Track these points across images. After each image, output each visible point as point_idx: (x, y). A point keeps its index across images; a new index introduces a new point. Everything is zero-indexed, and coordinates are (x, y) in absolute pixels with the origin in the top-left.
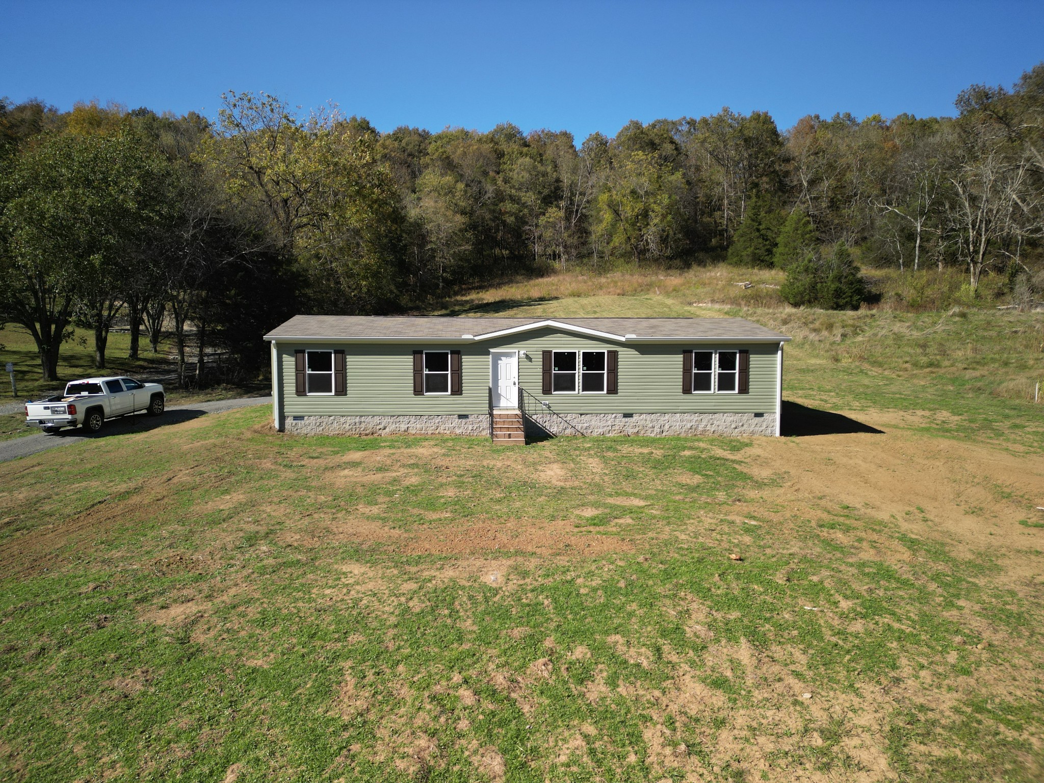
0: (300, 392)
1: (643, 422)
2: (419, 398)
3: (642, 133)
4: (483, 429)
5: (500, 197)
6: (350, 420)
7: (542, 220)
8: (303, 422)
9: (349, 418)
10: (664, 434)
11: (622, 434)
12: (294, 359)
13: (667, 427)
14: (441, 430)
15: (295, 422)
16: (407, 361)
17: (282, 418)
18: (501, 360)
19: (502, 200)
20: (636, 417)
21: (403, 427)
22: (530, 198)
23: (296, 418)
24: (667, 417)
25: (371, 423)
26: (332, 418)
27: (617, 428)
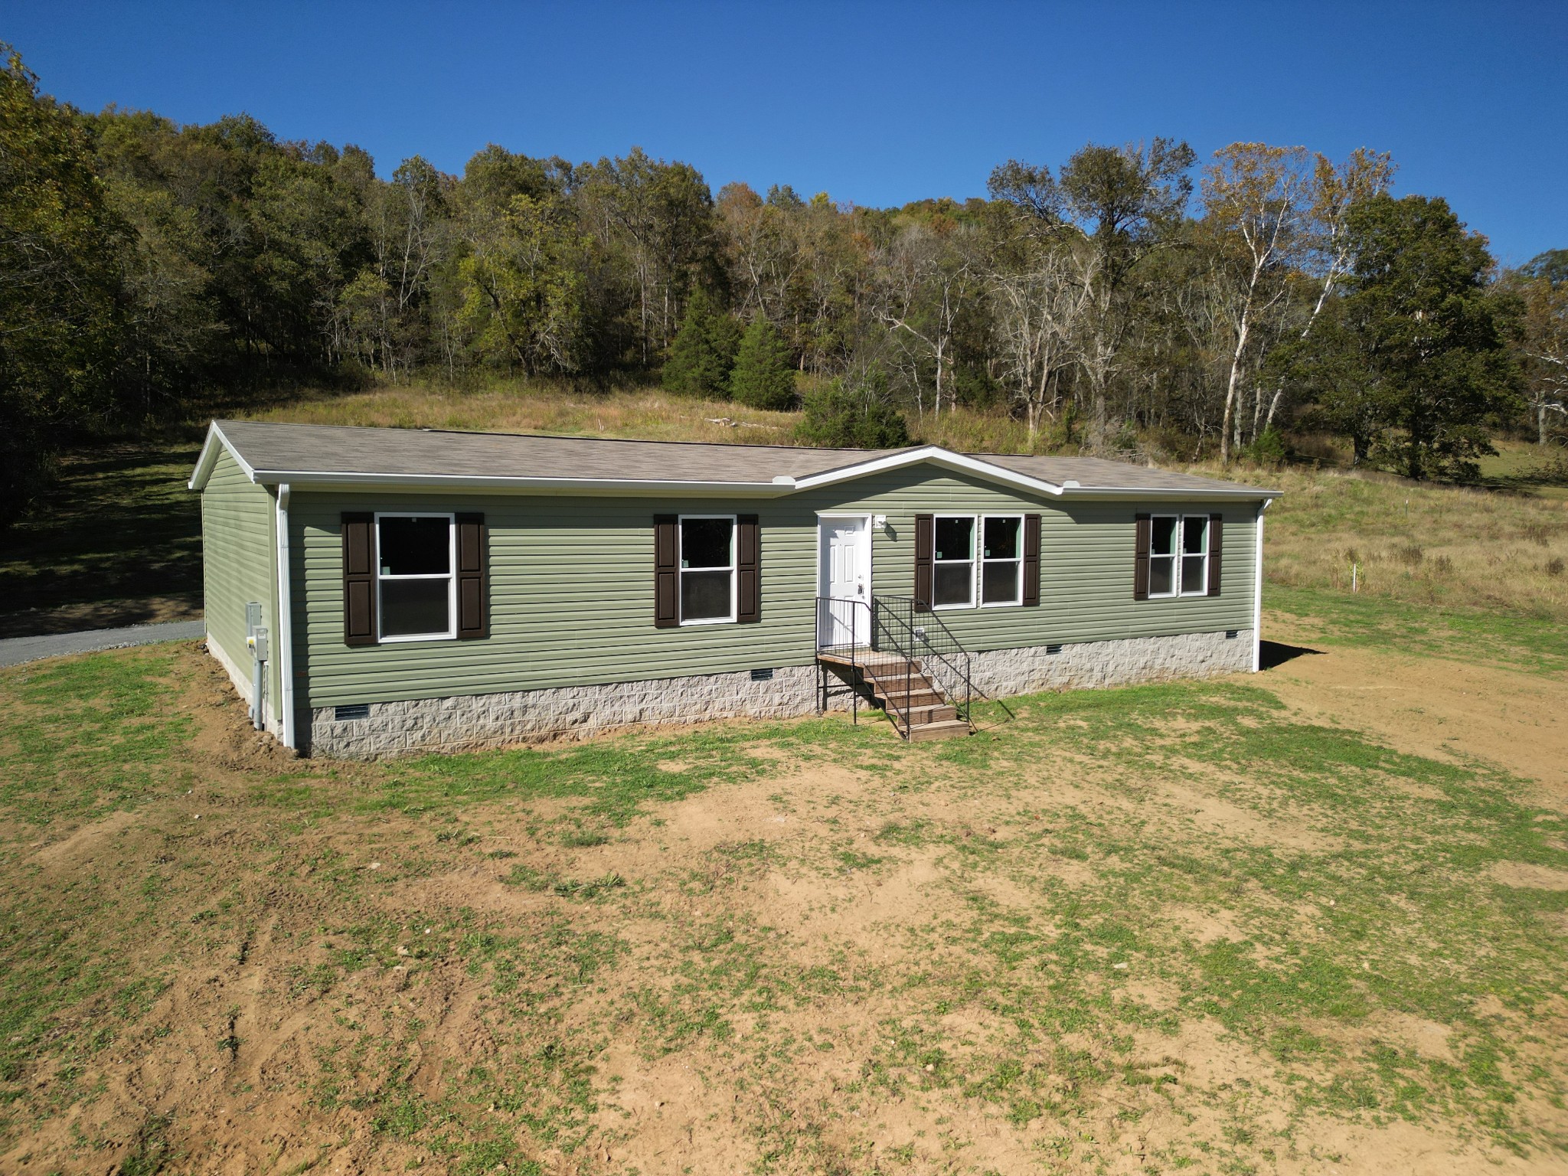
0: (359, 636)
1: (1077, 660)
2: (667, 635)
3: (511, 168)
4: (804, 700)
5: (257, 244)
6: (497, 705)
7: (348, 292)
8: (365, 722)
9: (495, 699)
10: (1107, 681)
11: (1046, 688)
12: (339, 540)
13: (1111, 668)
14: (714, 711)
15: (340, 724)
16: (642, 541)
17: (303, 715)
18: (835, 536)
19: (259, 249)
20: (1065, 650)
21: (630, 711)
22: (315, 251)
23: (343, 712)
24: (1112, 645)
25: (550, 706)
26: (449, 703)
27: (1036, 675)
